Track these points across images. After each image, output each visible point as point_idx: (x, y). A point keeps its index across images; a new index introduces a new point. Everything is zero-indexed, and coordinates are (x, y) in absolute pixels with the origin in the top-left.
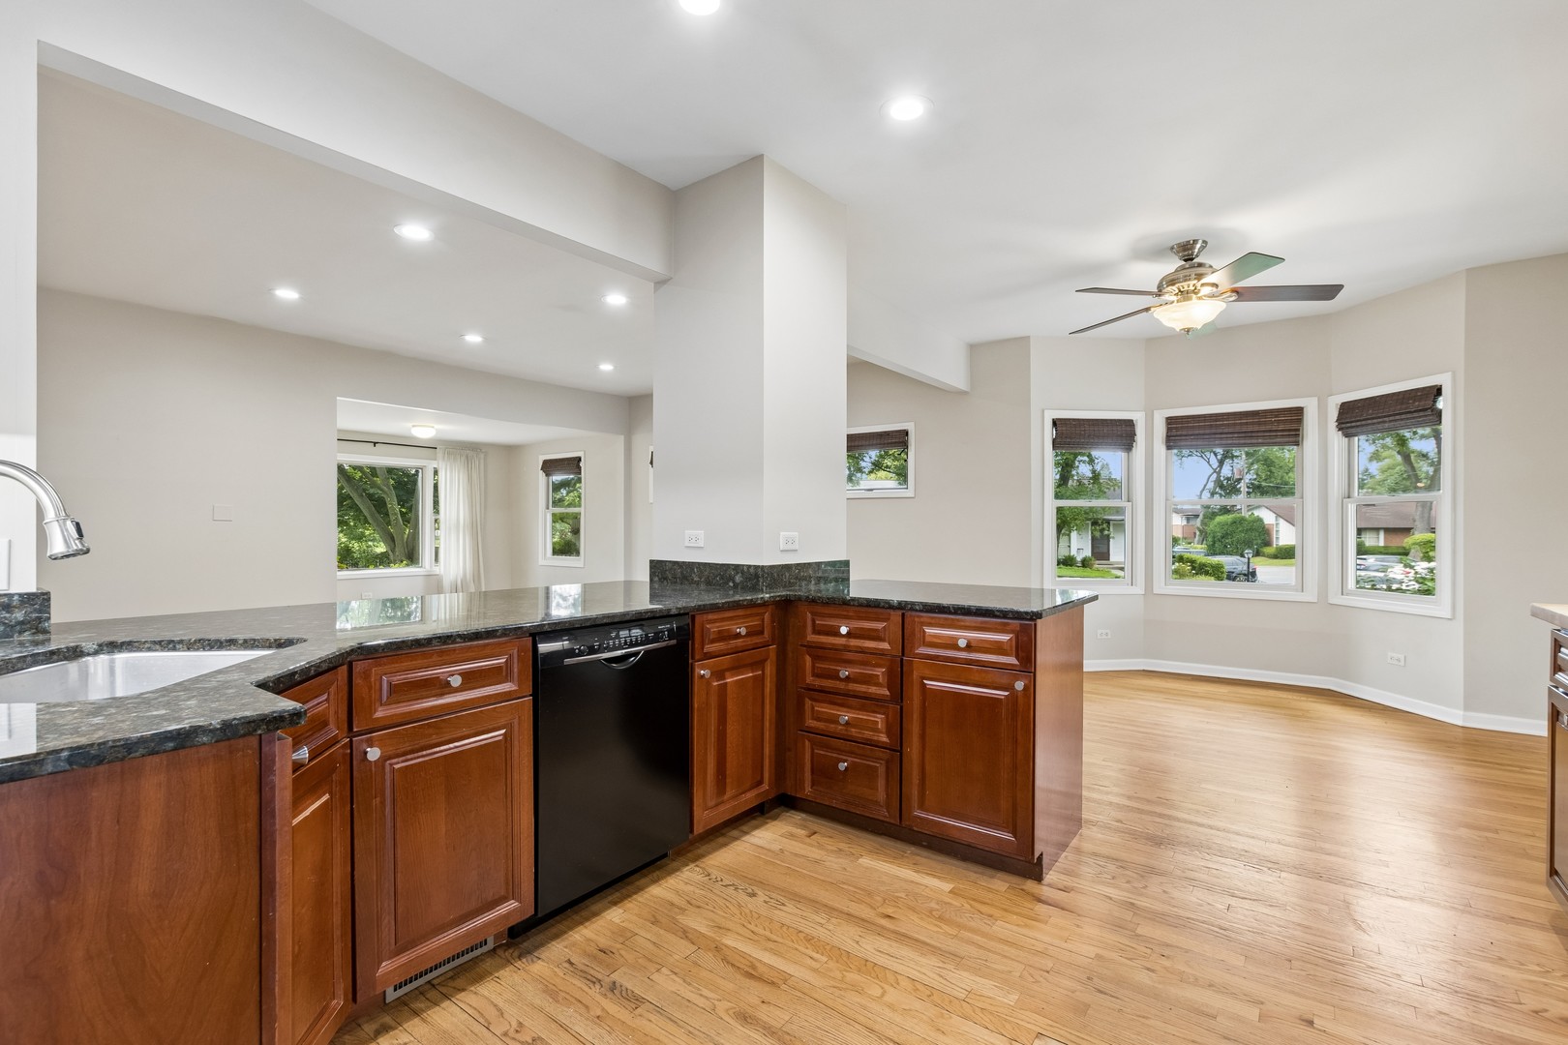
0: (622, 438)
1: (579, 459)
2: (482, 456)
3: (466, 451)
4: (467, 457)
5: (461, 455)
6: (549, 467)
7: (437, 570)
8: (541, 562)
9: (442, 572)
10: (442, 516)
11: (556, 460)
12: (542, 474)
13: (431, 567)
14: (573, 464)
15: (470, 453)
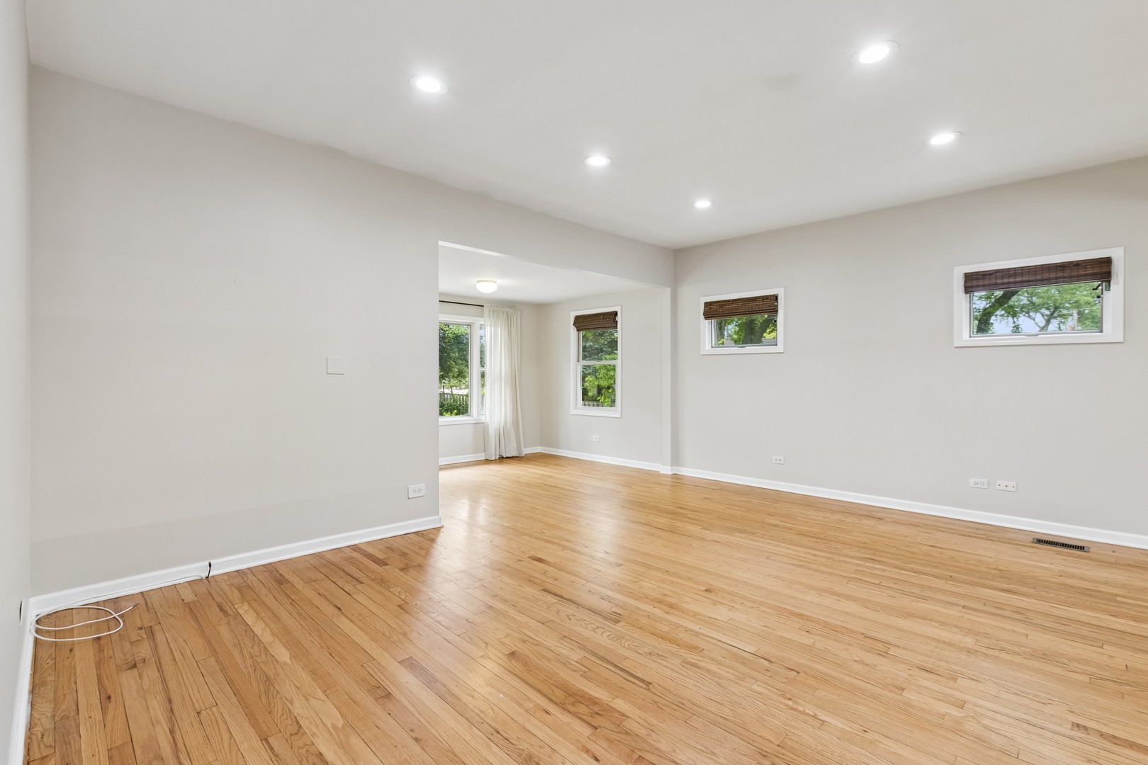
0: (668, 290)
1: (616, 314)
2: (519, 313)
3: (507, 308)
4: (507, 313)
5: (503, 313)
6: (582, 323)
7: (483, 419)
8: (573, 411)
9: (488, 420)
10: (487, 369)
11: (589, 316)
12: (573, 330)
13: (478, 415)
14: (610, 319)
15: (510, 311)
